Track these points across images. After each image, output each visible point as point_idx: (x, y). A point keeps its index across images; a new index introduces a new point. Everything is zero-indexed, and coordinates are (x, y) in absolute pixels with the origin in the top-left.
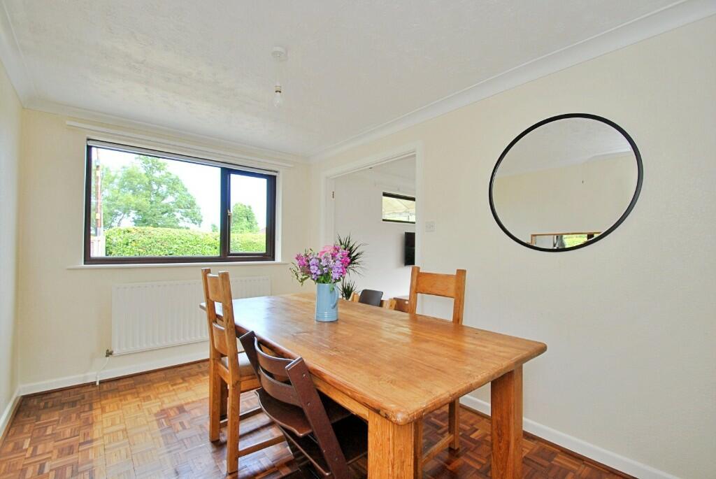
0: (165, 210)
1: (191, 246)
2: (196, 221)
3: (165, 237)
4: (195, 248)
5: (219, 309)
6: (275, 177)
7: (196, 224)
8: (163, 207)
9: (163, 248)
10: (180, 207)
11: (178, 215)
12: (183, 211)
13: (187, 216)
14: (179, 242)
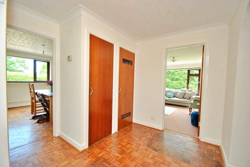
0: (11, 63)
1: (24, 78)
2: (26, 68)
3: (14, 75)
4: (26, 79)
5: (32, 91)
6: (49, 62)
7: (26, 69)
8: (11, 62)
9: (13, 78)
10: (18, 62)
11: (18, 65)
12: (20, 64)
13: (22, 66)
14: (20, 77)
